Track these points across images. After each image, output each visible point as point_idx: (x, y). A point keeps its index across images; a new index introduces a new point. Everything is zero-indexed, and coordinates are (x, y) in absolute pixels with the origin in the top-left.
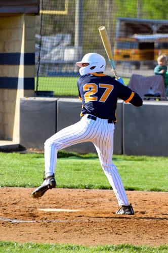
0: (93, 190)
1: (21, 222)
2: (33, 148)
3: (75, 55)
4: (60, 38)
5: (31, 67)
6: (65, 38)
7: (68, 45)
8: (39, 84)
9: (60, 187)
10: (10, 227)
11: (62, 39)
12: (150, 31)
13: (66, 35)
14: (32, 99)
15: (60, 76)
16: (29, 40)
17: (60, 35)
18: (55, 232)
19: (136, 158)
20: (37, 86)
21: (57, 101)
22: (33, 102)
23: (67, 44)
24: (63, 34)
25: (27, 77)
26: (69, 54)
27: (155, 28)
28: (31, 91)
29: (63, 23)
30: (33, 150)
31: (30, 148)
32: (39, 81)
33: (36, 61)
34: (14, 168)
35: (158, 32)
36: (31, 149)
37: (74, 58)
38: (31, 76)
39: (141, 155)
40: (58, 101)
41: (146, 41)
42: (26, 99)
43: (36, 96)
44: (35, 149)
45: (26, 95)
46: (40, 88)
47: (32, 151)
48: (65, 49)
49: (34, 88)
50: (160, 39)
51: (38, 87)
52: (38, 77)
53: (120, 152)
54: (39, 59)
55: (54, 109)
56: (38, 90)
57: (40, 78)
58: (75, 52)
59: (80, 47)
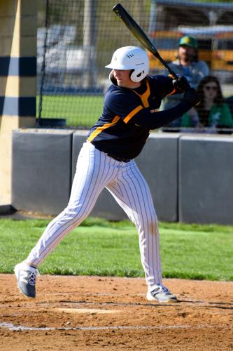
0: (139, 278)
1: (31, 329)
2: (34, 211)
3: (84, 60)
4: (58, 32)
5: (29, 80)
6: (66, 33)
7: (70, 44)
8: (43, 107)
9: (84, 274)
10: (15, 338)
11: (62, 34)
12: (204, 21)
13: (67, 28)
14: (32, 131)
15: (69, 95)
16: (27, 36)
17: (58, 27)
18: (87, 345)
19: (200, 227)
20: (41, 110)
21: (72, 135)
22: (33, 136)
23: (69, 42)
24: (62, 25)
25: (24, 95)
26: (75, 58)
27: (212, 16)
28: (29, 120)
29: (62, 8)
30: (33, 214)
31: (29, 211)
32: (43, 103)
33: (39, 70)
34: (6, 243)
35: (219, 23)
36: (30, 213)
37: (83, 65)
38: (30, 94)
39: (209, 222)
40: (74, 135)
41: (199, 37)
42: (22, 131)
43: (38, 128)
44: (36, 213)
45: (21, 125)
46: (44, 115)
47: (31, 216)
48: (66, 50)
49: (35, 115)
50: (221, 33)
51: (42, 113)
52: (41, 95)
53: (174, 218)
54: (44, 66)
55: (69, 148)
56: (42, 116)
57: (45, 98)
58: (85, 55)
59: (93, 48)
